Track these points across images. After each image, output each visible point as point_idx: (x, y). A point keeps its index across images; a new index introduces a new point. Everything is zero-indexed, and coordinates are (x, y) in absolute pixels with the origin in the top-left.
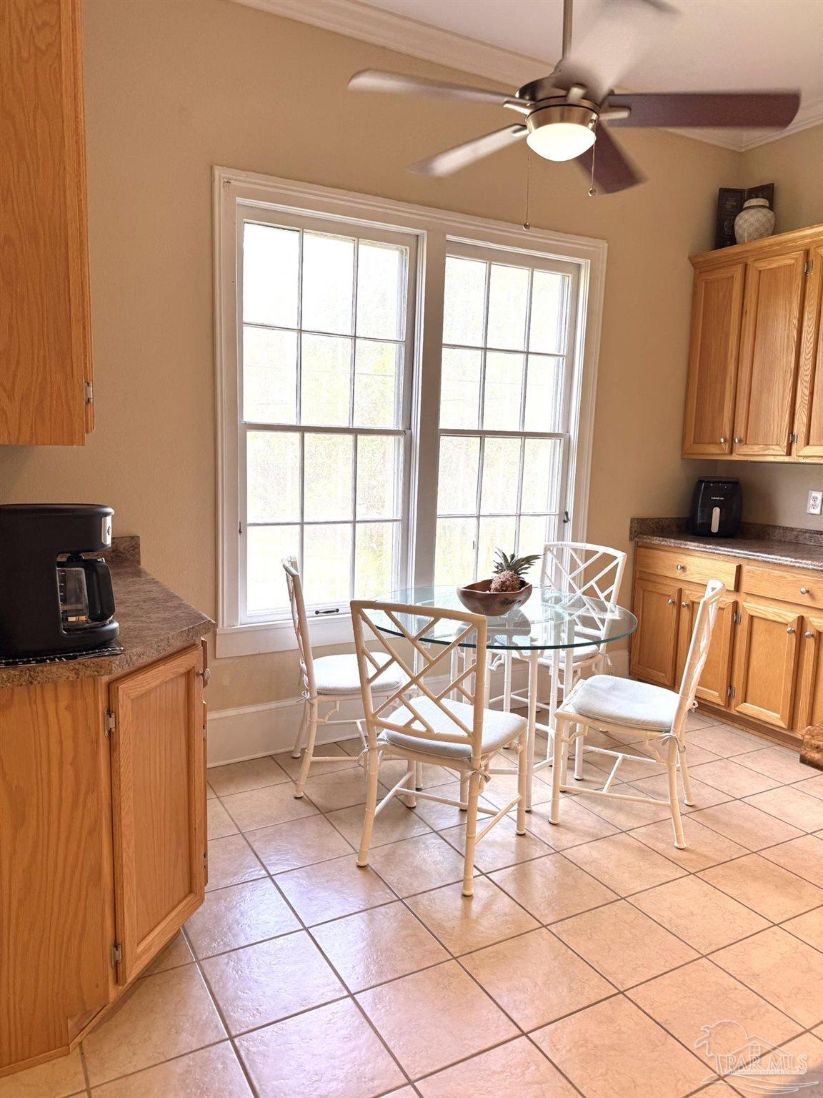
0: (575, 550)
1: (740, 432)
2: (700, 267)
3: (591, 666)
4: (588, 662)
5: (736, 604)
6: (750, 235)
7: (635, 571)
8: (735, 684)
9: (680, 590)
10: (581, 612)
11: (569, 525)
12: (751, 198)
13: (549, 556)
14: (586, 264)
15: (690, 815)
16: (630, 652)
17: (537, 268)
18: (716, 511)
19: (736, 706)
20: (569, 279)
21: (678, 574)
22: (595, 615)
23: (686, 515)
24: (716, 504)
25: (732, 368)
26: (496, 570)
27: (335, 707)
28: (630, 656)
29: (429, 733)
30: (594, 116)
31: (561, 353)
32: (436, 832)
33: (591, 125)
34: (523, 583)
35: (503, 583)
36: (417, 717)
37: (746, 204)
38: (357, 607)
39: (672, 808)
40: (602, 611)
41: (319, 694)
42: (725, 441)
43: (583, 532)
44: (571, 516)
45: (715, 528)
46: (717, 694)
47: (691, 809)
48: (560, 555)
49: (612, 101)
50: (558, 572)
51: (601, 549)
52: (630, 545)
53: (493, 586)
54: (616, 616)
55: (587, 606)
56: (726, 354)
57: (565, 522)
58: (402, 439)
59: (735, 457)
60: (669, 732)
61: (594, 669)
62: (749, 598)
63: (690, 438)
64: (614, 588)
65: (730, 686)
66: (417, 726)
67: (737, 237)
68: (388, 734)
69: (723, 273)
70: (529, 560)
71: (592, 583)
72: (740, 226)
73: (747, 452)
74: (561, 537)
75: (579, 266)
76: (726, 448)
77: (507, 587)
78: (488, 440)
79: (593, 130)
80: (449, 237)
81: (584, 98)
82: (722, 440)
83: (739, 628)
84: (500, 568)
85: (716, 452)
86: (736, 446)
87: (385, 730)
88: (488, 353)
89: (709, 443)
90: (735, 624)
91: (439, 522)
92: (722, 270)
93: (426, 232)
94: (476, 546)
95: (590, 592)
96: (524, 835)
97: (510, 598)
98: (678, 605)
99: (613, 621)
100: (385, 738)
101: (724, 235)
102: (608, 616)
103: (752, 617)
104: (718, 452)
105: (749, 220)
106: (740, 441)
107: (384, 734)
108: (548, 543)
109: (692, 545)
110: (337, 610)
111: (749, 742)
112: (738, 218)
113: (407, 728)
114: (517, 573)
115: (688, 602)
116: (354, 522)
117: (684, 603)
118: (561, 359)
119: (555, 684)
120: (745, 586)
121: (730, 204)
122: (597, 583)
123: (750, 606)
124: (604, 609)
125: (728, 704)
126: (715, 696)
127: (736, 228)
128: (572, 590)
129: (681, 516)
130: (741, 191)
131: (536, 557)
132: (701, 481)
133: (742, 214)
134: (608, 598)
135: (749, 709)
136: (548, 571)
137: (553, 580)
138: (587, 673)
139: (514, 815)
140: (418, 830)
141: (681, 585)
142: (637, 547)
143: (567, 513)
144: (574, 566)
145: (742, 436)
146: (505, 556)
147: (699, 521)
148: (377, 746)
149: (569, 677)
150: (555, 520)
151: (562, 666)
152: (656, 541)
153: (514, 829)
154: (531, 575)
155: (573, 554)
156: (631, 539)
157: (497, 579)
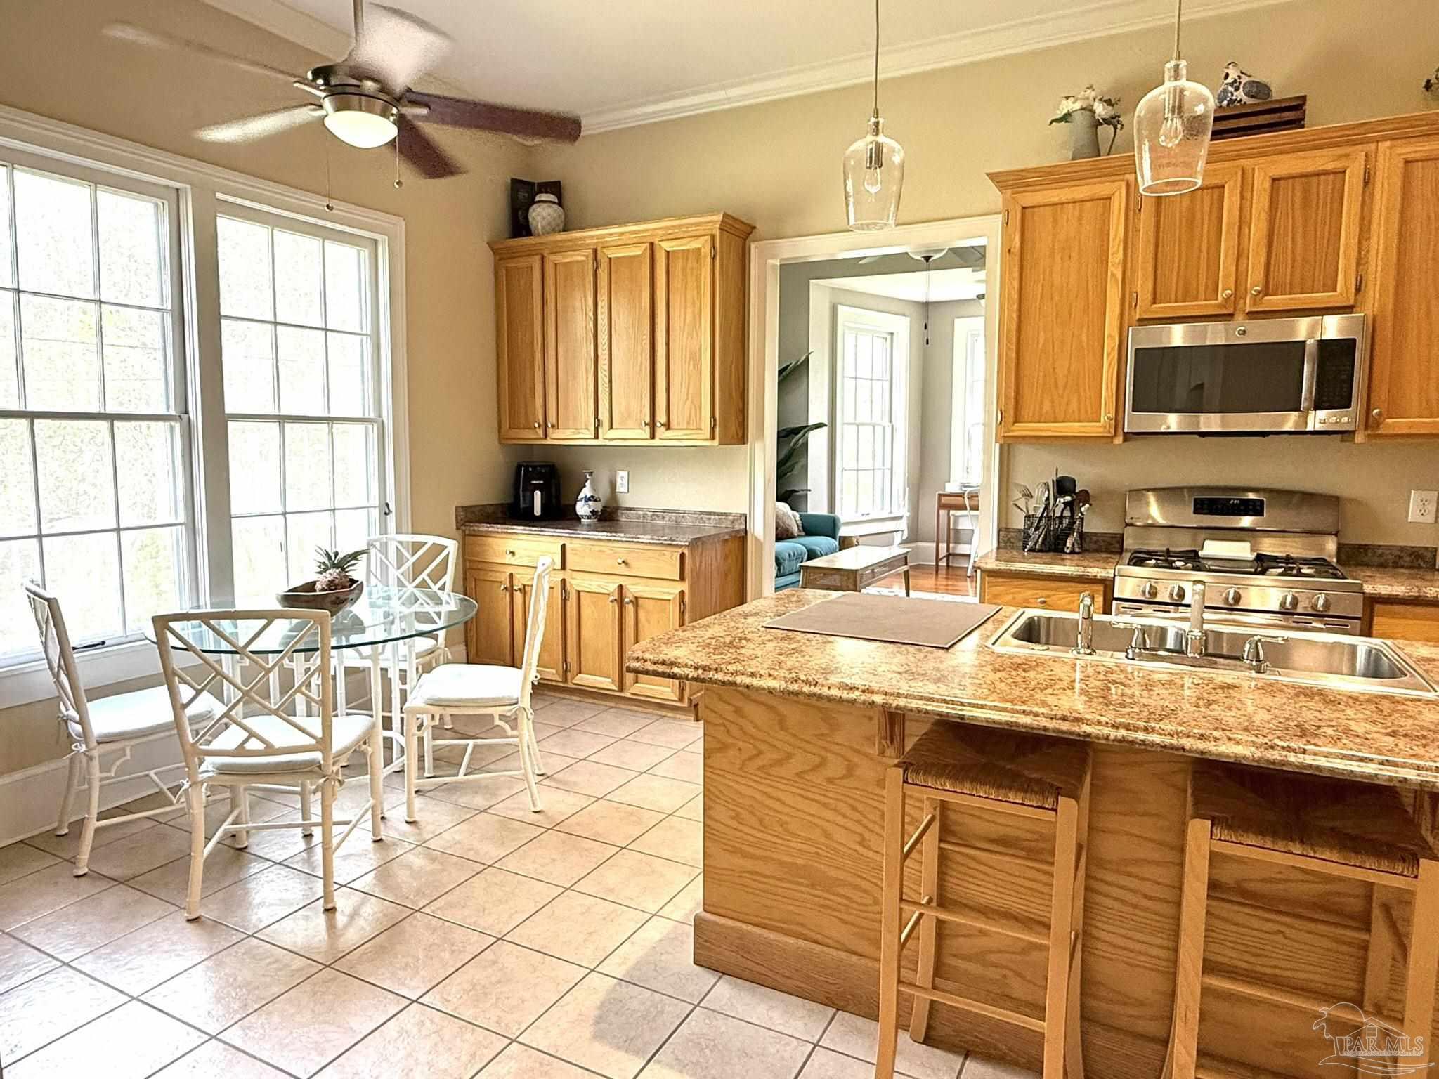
0: (401, 543)
1: (552, 419)
2: (500, 255)
3: (431, 662)
4: (428, 658)
5: (564, 581)
6: (543, 228)
7: (464, 560)
8: (569, 660)
9: (511, 575)
10: (416, 608)
11: (391, 519)
12: (541, 192)
13: (373, 551)
14: (383, 240)
15: (543, 783)
16: (467, 645)
17: (329, 239)
18: (537, 495)
19: (573, 678)
20: (365, 254)
21: (508, 559)
22: (431, 609)
23: (510, 500)
24: (537, 487)
25: (539, 356)
26: (319, 570)
27: (125, 755)
28: (467, 649)
29: (270, 750)
30: (395, 111)
31: (364, 332)
32: (279, 864)
33: (392, 118)
34: (353, 581)
35: (331, 582)
36: (252, 735)
37: (537, 198)
38: (162, 623)
39: (526, 779)
40: (437, 604)
41: (99, 743)
42: (539, 426)
43: (407, 523)
44: (392, 507)
45: (537, 511)
46: (554, 671)
47: (542, 778)
48: (384, 550)
49: (410, 97)
50: (385, 568)
51: (431, 540)
52: (458, 534)
53: (318, 587)
54: (453, 607)
55: (421, 601)
56: (532, 343)
57: (386, 514)
58: (177, 426)
59: (549, 442)
60: (517, 703)
61: (434, 665)
62: (575, 574)
63: (506, 425)
64: (448, 579)
65: (565, 661)
66: (254, 744)
67: (533, 231)
68: (213, 763)
69: (522, 262)
70: (355, 556)
71: (424, 575)
72: (534, 219)
73: (558, 437)
74: (384, 530)
75: (376, 241)
76: (541, 433)
77: (335, 585)
78: (288, 426)
79: (394, 122)
80: (219, 195)
81: (381, 91)
82: (536, 425)
83: (568, 604)
84: (325, 568)
85: (532, 436)
86: (550, 430)
87: (209, 759)
88: (278, 327)
89: (524, 428)
90: (564, 601)
91: (235, 523)
92: (521, 259)
93: (188, 187)
94: (284, 547)
95: (423, 585)
96: (381, 840)
97: (342, 597)
98: (510, 590)
99: (450, 612)
100: (210, 768)
101: (520, 227)
102: (444, 609)
103: (579, 592)
104: (535, 437)
105: (542, 213)
106: (553, 426)
107: (210, 763)
108: (371, 538)
109: (519, 529)
110: (103, 643)
111: (588, 710)
112: (531, 211)
113: (240, 751)
114: (343, 569)
115: (520, 586)
116: (118, 530)
117: (515, 588)
118: (365, 338)
119: (396, 686)
120: (569, 565)
121: (522, 195)
122: (429, 575)
123: (577, 583)
124: (439, 602)
125: (565, 680)
126: (553, 674)
127: (530, 219)
128: (400, 584)
129: (503, 502)
130: (531, 184)
131: (361, 552)
132: (519, 467)
133: (534, 206)
134: (442, 588)
135: (585, 679)
136: (373, 568)
137: (379, 576)
138: (427, 668)
139: (369, 825)
140: (255, 867)
141: (509, 570)
142: (465, 536)
143: (387, 505)
144: (401, 561)
145: (555, 422)
146: (327, 554)
147: (522, 505)
148: (200, 779)
149: (412, 676)
150: (375, 513)
151: (404, 666)
152: (484, 528)
153: (370, 836)
154: (358, 572)
155: (400, 547)
156: (458, 529)
157: (322, 580)
